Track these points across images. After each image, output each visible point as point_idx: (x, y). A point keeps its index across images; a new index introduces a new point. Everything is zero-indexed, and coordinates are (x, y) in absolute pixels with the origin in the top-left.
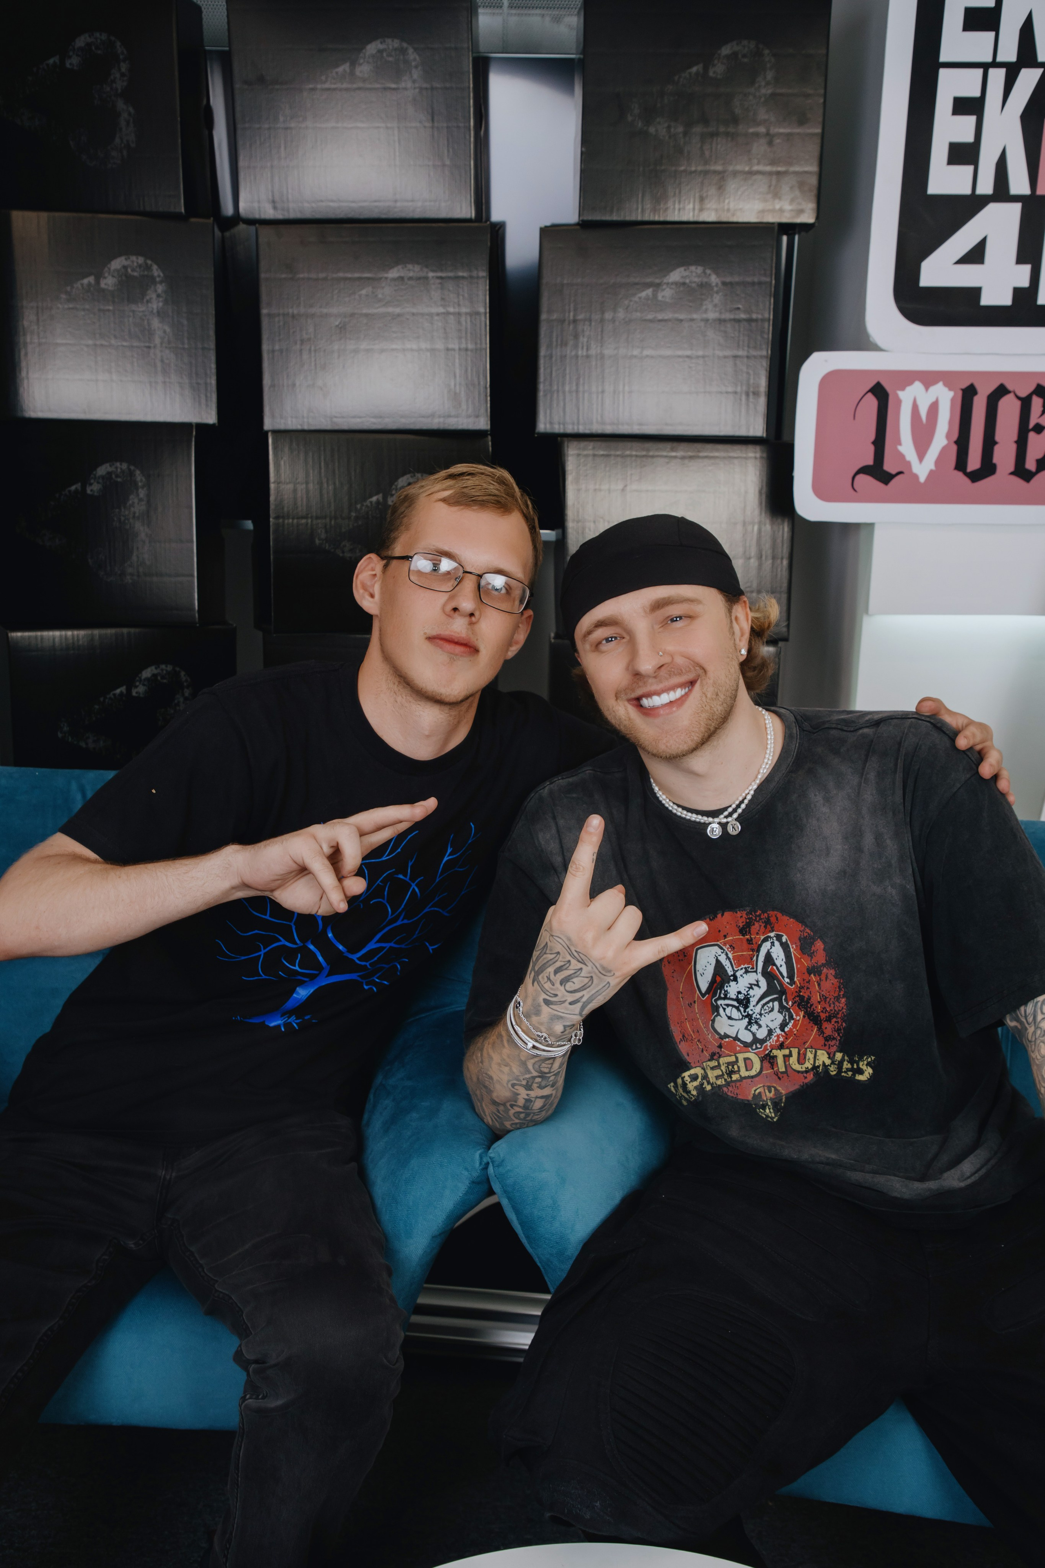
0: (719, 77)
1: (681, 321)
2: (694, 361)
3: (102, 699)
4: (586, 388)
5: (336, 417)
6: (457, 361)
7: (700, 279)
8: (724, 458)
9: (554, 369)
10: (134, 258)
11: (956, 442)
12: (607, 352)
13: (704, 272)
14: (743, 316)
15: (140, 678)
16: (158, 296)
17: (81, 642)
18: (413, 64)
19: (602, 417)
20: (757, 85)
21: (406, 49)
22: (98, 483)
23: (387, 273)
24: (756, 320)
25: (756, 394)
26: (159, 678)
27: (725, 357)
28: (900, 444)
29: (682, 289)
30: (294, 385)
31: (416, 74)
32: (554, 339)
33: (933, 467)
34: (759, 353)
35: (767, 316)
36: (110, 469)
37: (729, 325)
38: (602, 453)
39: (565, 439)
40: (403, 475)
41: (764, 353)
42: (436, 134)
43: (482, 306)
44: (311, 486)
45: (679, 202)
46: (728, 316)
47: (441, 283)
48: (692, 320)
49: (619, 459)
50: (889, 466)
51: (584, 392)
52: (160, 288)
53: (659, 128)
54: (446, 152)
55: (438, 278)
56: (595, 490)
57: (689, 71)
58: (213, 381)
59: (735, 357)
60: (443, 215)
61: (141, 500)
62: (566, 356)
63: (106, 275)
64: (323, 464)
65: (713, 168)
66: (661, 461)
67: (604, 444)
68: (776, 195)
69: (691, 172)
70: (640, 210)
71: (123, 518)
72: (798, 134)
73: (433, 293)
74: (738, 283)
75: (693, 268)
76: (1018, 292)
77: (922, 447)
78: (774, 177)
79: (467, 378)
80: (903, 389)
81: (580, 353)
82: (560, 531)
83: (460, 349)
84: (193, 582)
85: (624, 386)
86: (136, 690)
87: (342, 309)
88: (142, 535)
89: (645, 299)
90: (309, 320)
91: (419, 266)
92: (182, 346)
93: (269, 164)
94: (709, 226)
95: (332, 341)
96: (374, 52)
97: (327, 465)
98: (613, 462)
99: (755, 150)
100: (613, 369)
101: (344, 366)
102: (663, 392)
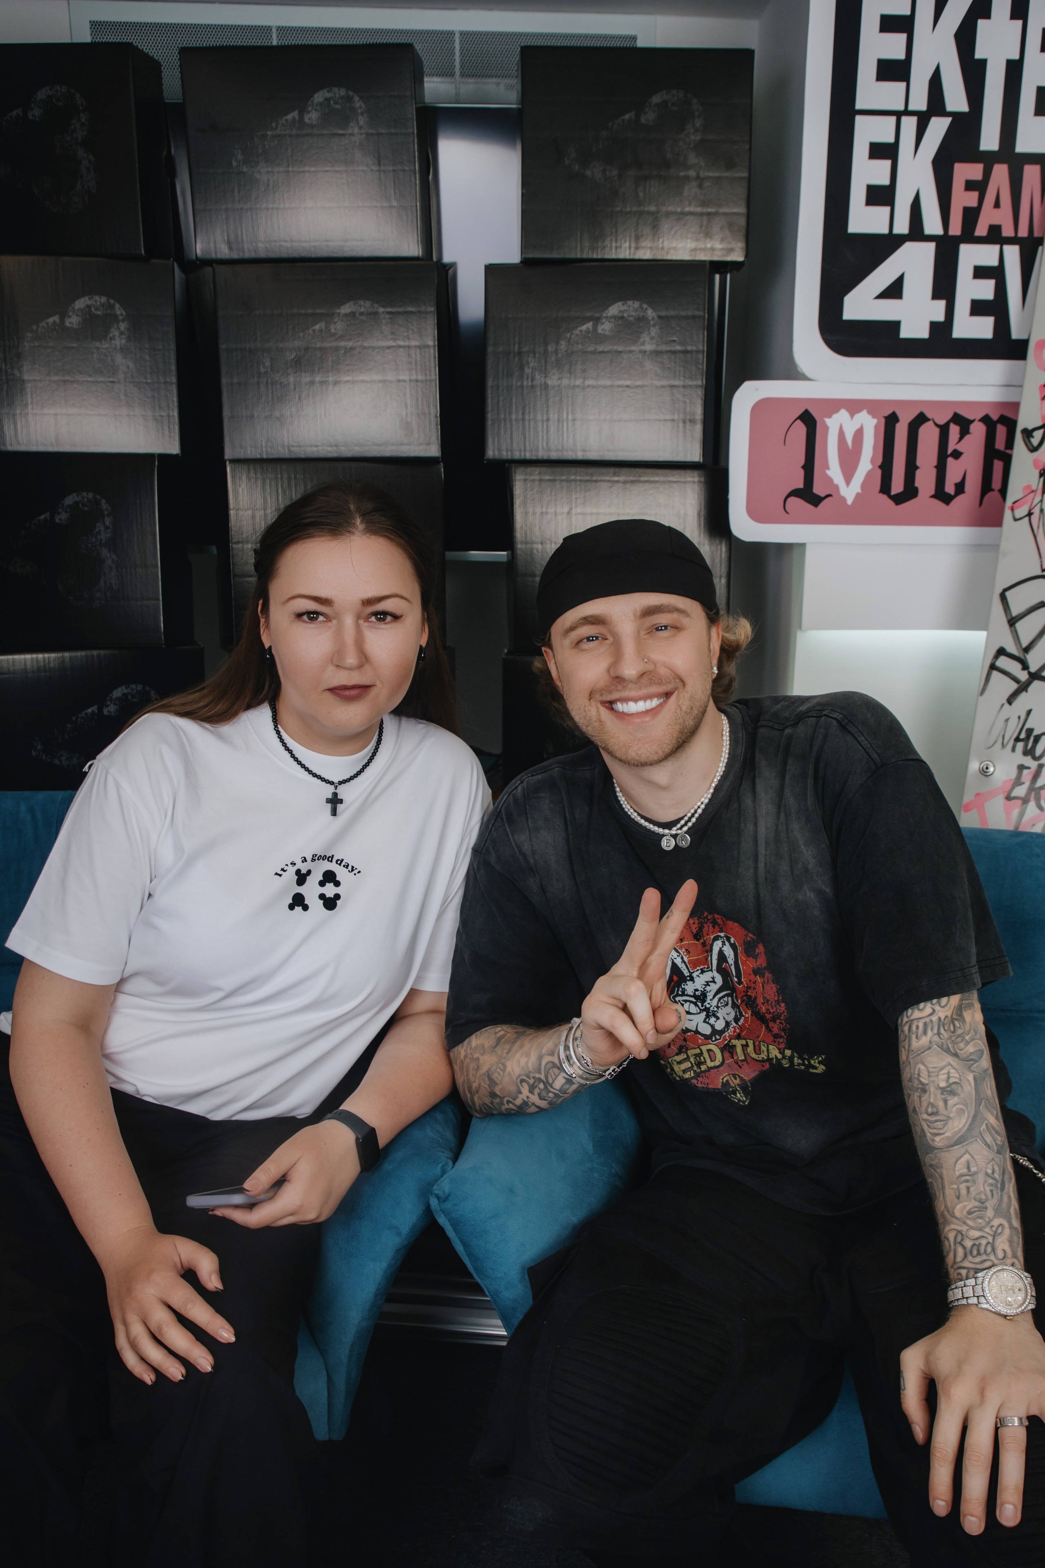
0: (650, 124)
1: (621, 352)
2: (632, 390)
3: (74, 719)
4: (532, 416)
5: (293, 446)
6: (408, 391)
7: (637, 313)
8: (664, 482)
9: (501, 399)
10: (97, 298)
11: (880, 467)
12: (550, 382)
13: (641, 306)
14: (678, 348)
15: (111, 698)
16: (121, 333)
17: (52, 665)
18: (359, 111)
19: (547, 444)
20: (686, 132)
21: (353, 97)
22: (66, 512)
23: (339, 308)
24: (691, 352)
25: (693, 421)
26: (130, 697)
27: (663, 387)
28: (828, 469)
29: (620, 322)
30: (252, 416)
31: (362, 120)
32: (501, 370)
33: (859, 491)
34: (695, 383)
35: (701, 348)
36: (77, 499)
37: (665, 356)
38: (547, 478)
39: (513, 465)
41: (700, 383)
42: (382, 176)
43: (431, 340)
44: (269, 511)
45: (616, 241)
46: (665, 348)
47: (390, 318)
48: (631, 352)
49: (564, 484)
50: (818, 489)
51: (529, 420)
52: (123, 326)
53: (595, 172)
54: (392, 192)
55: (389, 313)
56: (542, 513)
57: (622, 117)
58: (176, 414)
59: (672, 386)
60: (391, 253)
61: (107, 528)
62: (512, 386)
63: (71, 314)
64: (280, 491)
65: (646, 209)
66: (605, 485)
67: (549, 470)
68: (708, 235)
69: (627, 213)
70: (579, 249)
71: (90, 545)
72: (727, 177)
73: (384, 327)
74: (673, 317)
75: (630, 303)
76: (934, 325)
77: (850, 471)
78: (705, 218)
79: (418, 408)
80: (830, 417)
81: (525, 383)
82: (510, 552)
83: (410, 380)
84: (159, 604)
85: (568, 414)
86: (107, 709)
87: (297, 343)
88: (109, 562)
89: (585, 332)
90: (265, 354)
91: (370, 302)
92: (145, 381)
93: (223, 207)
94: (645, 263)
95: (288, 374)
96: (322, 100)
97: (284, 492)
98: (558, 486)
99: (686, 192)
100: (557, 399)
101: (300, 398)
102: (605, 420)
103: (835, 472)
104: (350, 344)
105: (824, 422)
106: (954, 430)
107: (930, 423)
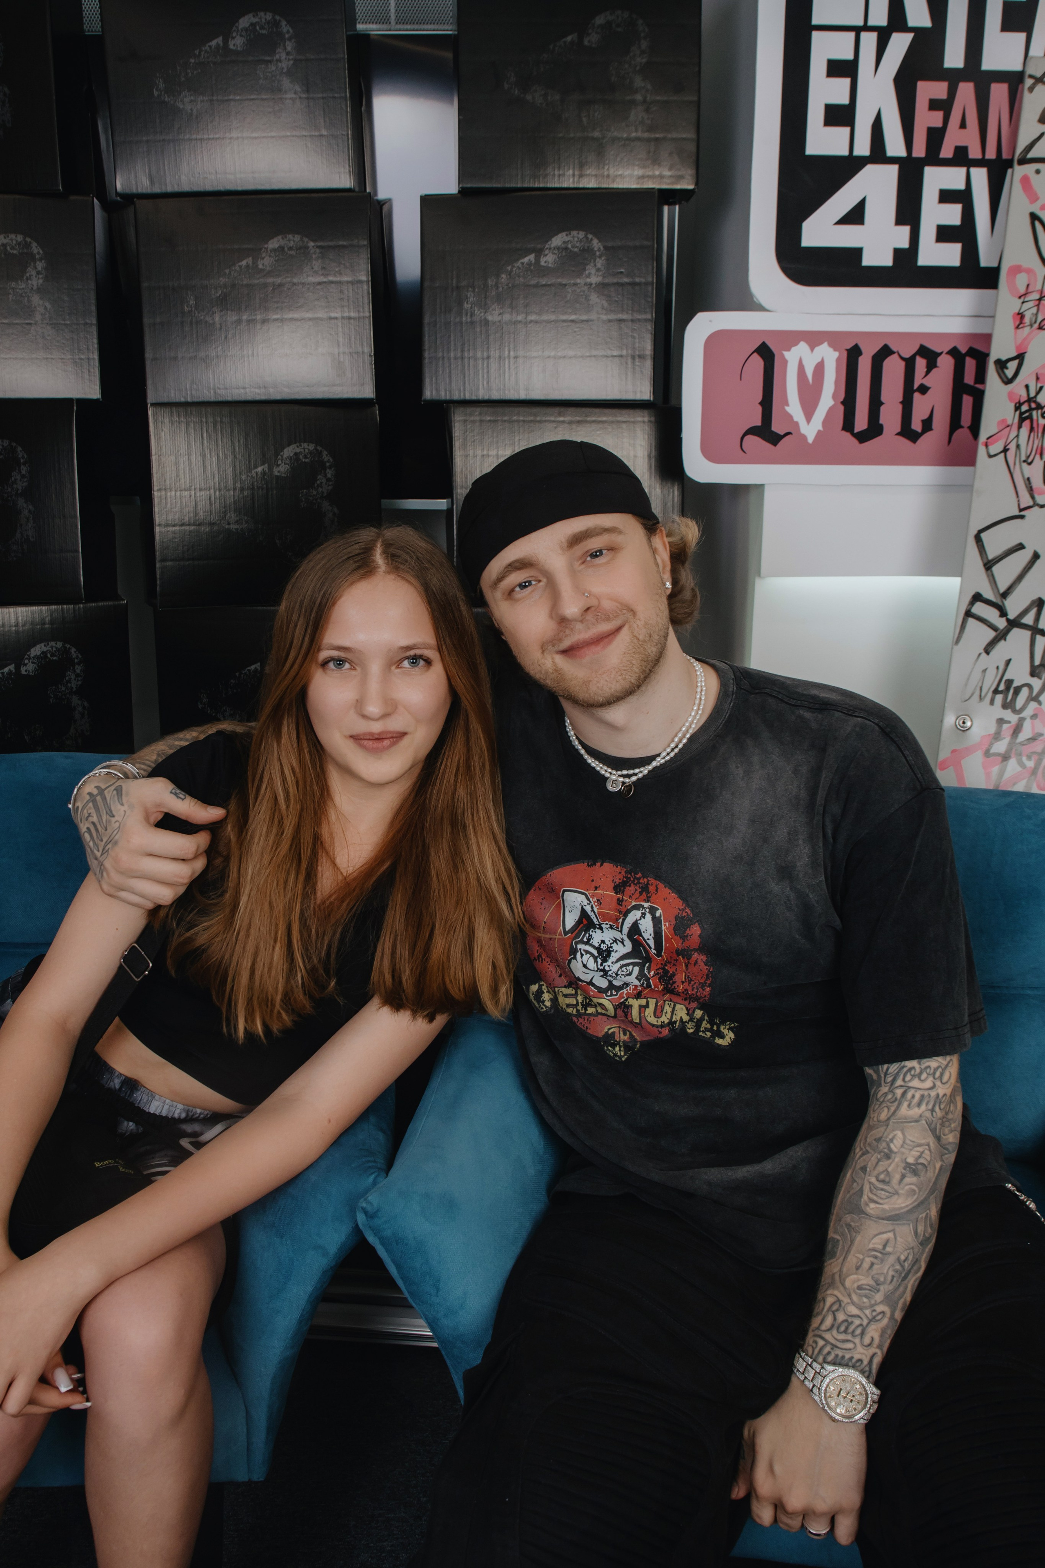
0: (594, 45)
1: (565, 285)
2: (578, 325)
4: (471, 354)
5: (219, 389)
6: (340, 329)
7: (581, 244)
8: (612, 422)
9: (438, 336)
10: (13, 236)
11: (843, 403)
12: (490, 318)
13: (586, 237)
14: (626, 280)
15: (29, 656)
16: (38, 273)
18: (287, 36)
19: (488, 382)
20: (631, 54)
21: (279, 21)
23: (267, 243)
24: (639, 284)
25: (642, 357)
26: (49, 655)
27: (610, 321)
28: (788, 405)
29: (563, 253)
30: (176, 358)
31: (289, 46)
32: (438, 306)
33: (821, 428)
34: (643, 316)
35: (650, 279)
37: (612, 289)
38: (489, 418)
39: (451, 405)
40: (289, 445)
41: (649, 316)
42: (311, 103)
43: (364, 275)
44: (194, 458)
46: (611, 280)
47: (321, 253)
48: (575, 284)
49: (506, 425)
50: (777, 427)
51: (469, 358)
52: (40, 265)
53: (536, 96)
54: (322, 121)
55: (318, 247)
56: (482, 456)
57: (564, 39)
58: (96, 356)
59: (620, 320)
60: (322, 185)
61: (23, 476)
62: (449, 323)
64: (205, 435)
65: (590, 135)
66: (551, 426)
67: (490, 410)
68: (656, 161)
69: (569, 139)
70: (519, 177)
71: (6, 496)
72: (674, 101)
73: (314, 262)
74: (619, 248)
75: (574, 233)
76: (898, 253)
77: (809, 408)
78: (652, 144)
79: (351, 347)
80: (789, 350)
81: (464, 319)
82: (450, 500)
83: (343, 318)
84: (78, 558)
85: (509, 351)
86: (25, 668)
87: (222, 280)
88: (26, 512)
89: (528, 264)
90: (189, 293)
91: (299, 236)
92: (63, 322)
93: (145, 139)
94: (589, 191)
95: (214, 313)
96: (247, 25)
97: (209, 436)
98: (500, 427)
99: (632, 117)
100: (498, 335)
101: (226, 337)
102: (549, 357)
103: (794, 408)
104: (279, 280)
105: (783, 356)
106: (921, 364)
107: (896, 355)
